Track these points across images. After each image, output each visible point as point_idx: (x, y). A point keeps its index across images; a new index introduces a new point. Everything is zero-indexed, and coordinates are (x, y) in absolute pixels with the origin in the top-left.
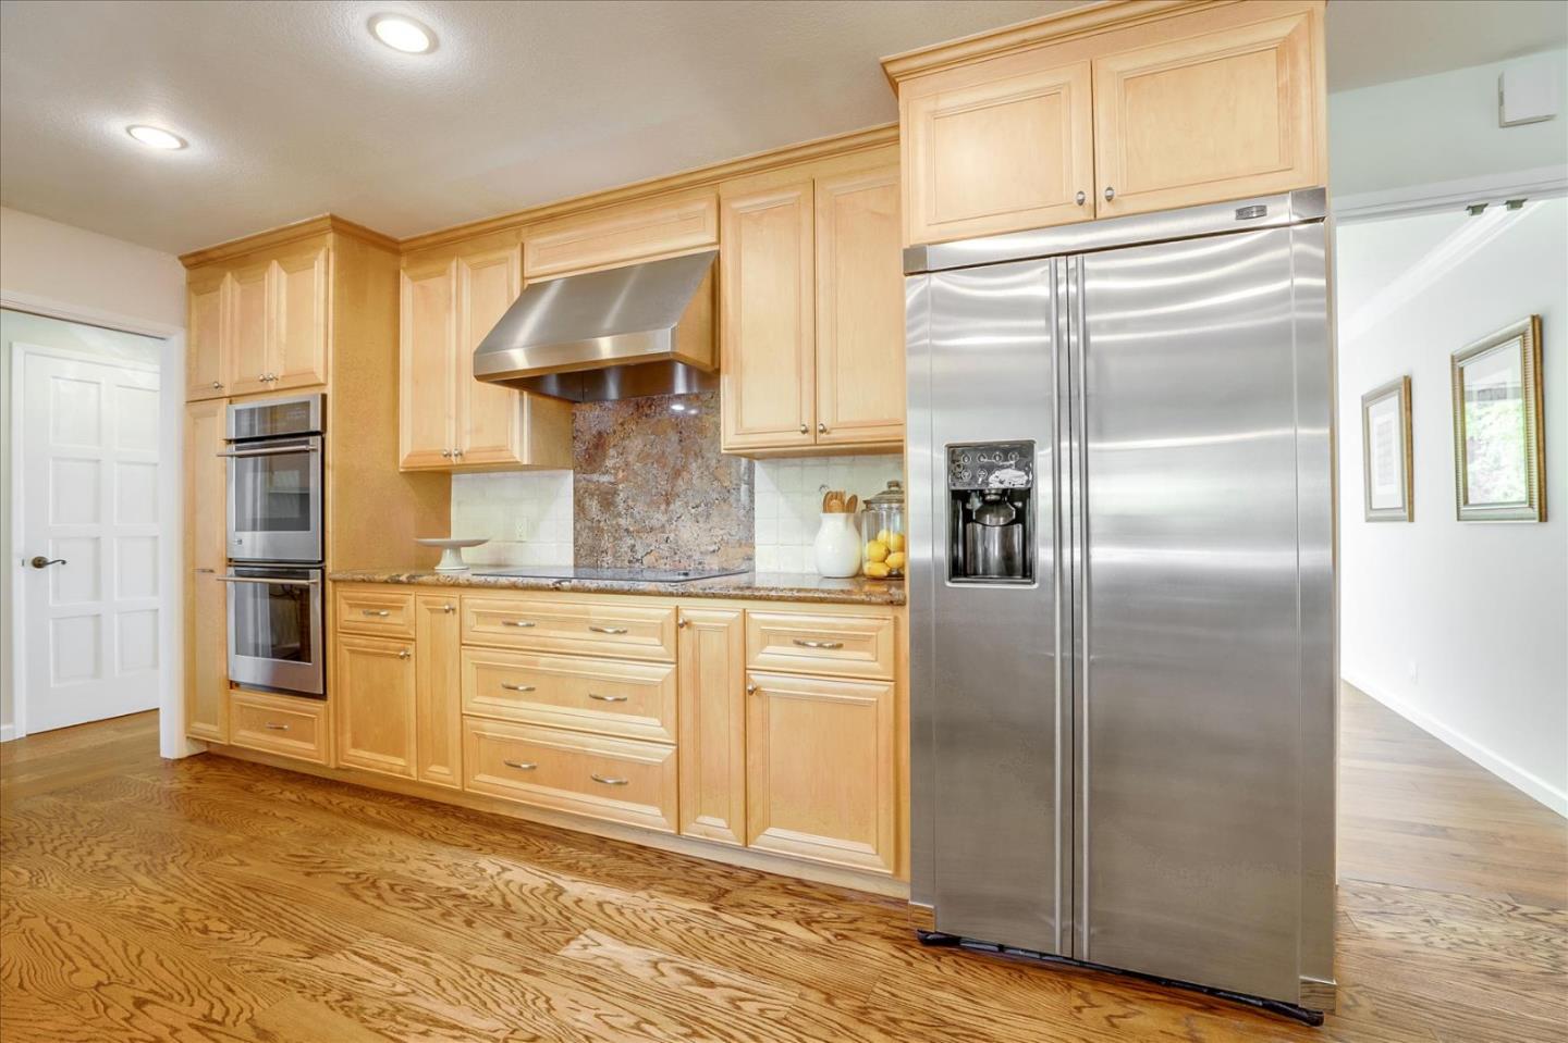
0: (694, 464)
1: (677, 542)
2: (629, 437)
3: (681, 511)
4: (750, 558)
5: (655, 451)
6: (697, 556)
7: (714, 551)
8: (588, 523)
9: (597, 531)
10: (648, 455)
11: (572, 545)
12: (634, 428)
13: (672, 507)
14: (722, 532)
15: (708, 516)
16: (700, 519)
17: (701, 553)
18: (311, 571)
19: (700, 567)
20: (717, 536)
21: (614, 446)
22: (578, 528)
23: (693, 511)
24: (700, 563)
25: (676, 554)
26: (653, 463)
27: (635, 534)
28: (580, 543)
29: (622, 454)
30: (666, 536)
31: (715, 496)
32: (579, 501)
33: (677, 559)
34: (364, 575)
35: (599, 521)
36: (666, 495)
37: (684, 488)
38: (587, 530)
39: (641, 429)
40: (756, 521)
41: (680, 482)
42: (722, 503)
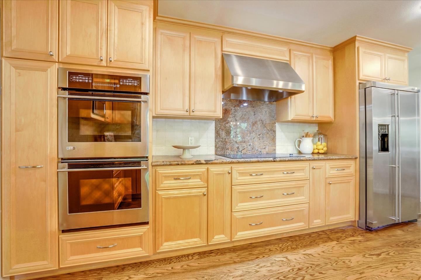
0: (259, 122)
1: (253, 146)
2: (237, 112)
3: (254, 136)
4: (275, 150)
5: (246, 117)
6: (259, 150)
7: (265, 148)
8: (222, 140)
9: (225, 143)
10: (244, 118)
11: (214, 147)
12: (239, 109)
13: (252, 135)
14: (267, 142)
15: (263, 138)
16: (260, 139)
17: (261, 149)
18: (142, 162)
19: (260, 153)
20: (265, 144)
21: (231, 114)
22: (217, 141)
23: (258, 136)
24: (260, 152)
25: (253, 149)
26: (245, 121)
27: (239, 143)
28: (218, 146)
29: (234, 117)
30: (249, 144)
31: (265, 132)
32: (218, 132)
33: (253, 151)
34: (178, 162)
35: (225, 139)
36: (250, 131)
37: (256, 129)
38: (220, 142)
39: (241, 109)
40: (276, 139)
41: (254, 127)
42: (267, 134)
